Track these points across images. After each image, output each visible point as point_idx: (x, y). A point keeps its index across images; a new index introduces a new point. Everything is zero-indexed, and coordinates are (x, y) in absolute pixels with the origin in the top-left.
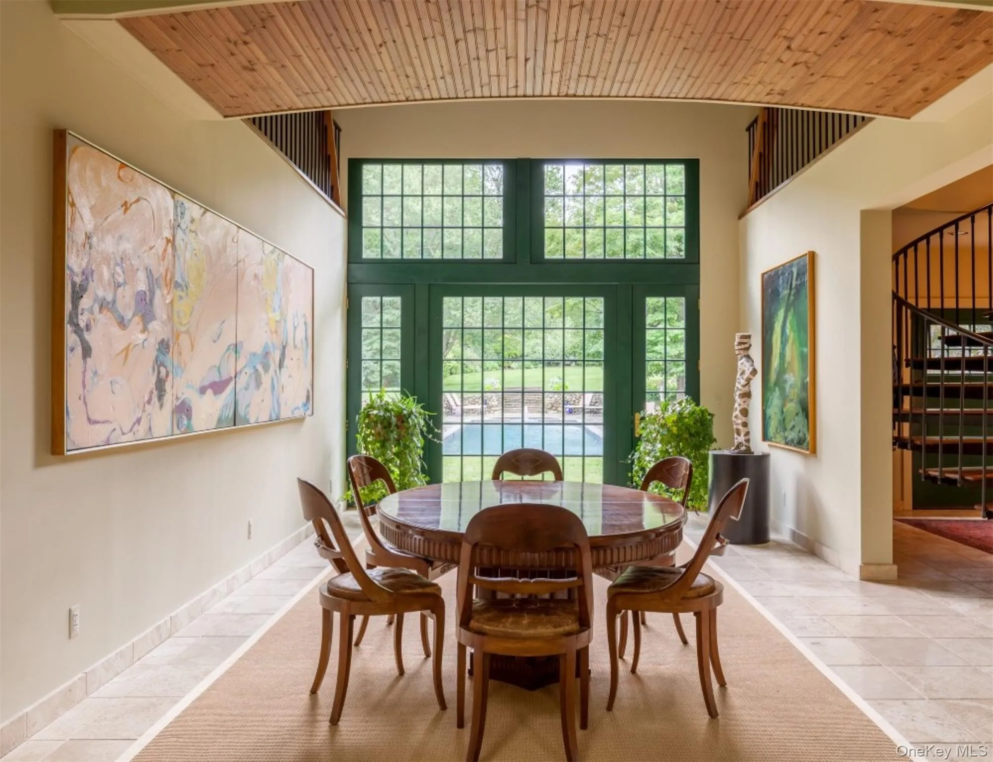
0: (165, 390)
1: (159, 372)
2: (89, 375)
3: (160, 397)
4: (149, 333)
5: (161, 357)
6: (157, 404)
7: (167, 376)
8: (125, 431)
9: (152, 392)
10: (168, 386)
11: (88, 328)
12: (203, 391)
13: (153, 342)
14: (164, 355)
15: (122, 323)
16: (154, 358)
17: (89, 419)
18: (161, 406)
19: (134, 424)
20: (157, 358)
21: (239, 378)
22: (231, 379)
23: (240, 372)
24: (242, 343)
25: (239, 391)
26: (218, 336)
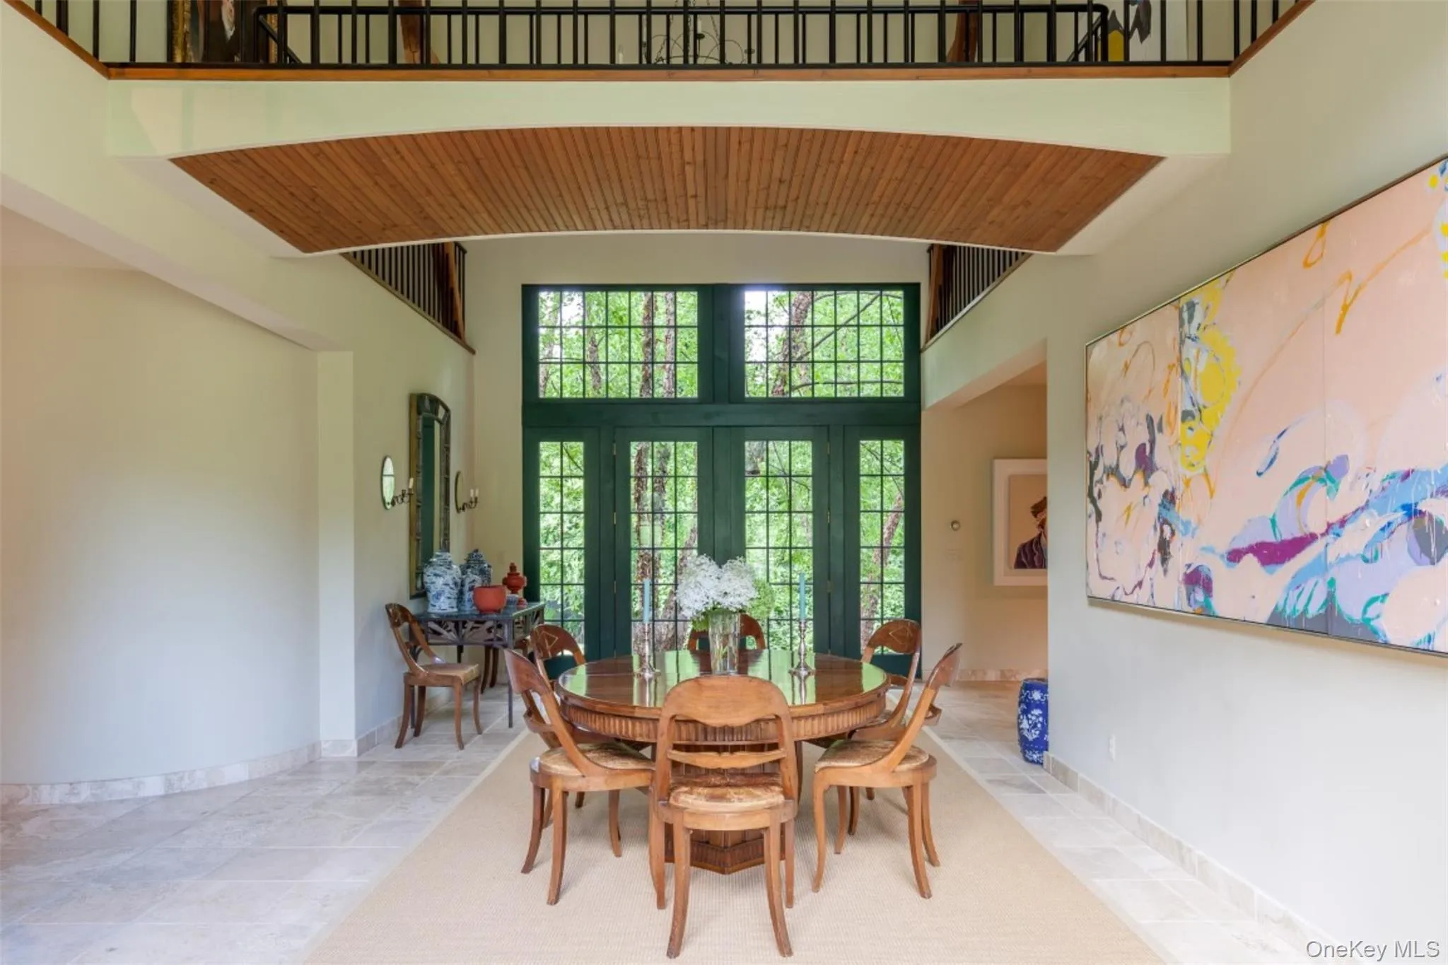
0: (1169, 553)
1: (1162, 531)
2: (1100, 535)
3: (1164, 560)
4: (1150, 487)
5: (1164, 512)
6: (1161, 569)
7: (1173, 533)
8: (1128, 592)
9: (1154, 554)
10: (1173, 549)
11: (1100, 495)
12: (1235, 556)
13: (1156, 498)
14: (1169, 510)
15: (1125, 483)
16: (1156, 515)
17: (1100, 575)
18: (1165, 571)
19: (1135, 587)
20: (1160, 514)
21: (1338, 535)
22: (1312, 538)
23: (1343, 523)
24: (1346, 457)
25: (1340, 561)
26: (1268, 462)
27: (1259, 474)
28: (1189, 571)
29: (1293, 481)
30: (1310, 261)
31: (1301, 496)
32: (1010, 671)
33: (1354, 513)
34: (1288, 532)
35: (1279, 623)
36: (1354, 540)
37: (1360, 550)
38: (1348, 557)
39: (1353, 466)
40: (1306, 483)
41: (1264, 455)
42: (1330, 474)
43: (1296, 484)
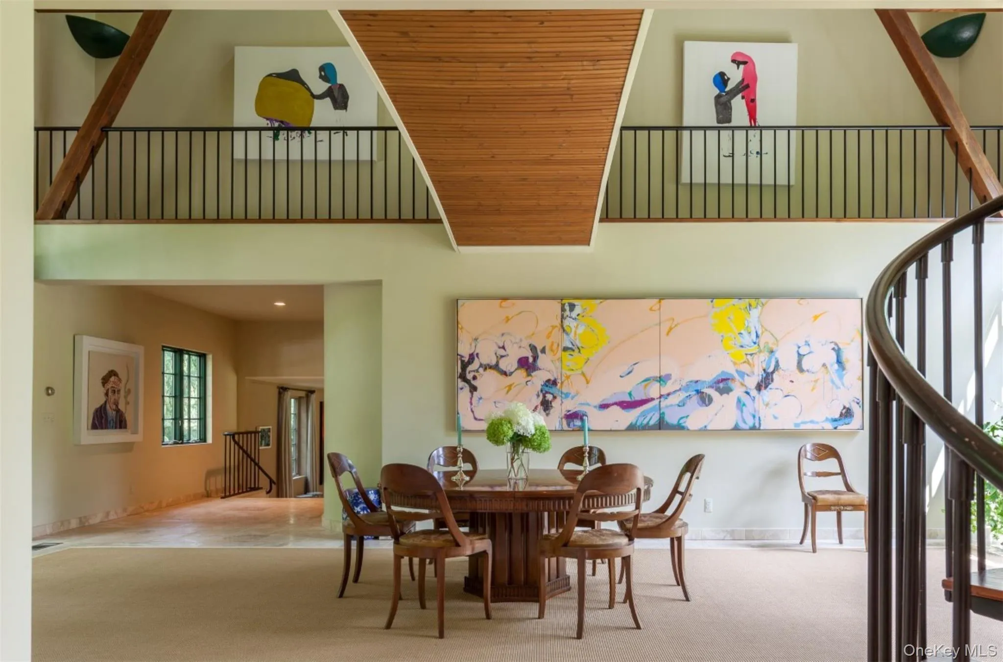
0: (551, 406)
1: (544, 397)
3: (547, 410)
4: (533, 377)
5: (546, 389)
6: (543, 413)
7: (554, 398)
9: (537, 406)
10: (554, 405)
12: (603, 407)
13: (539, 382)
14: (550, 388)
15: (506, 374)
16: (539, 390)
17: (475, 418)
18: (546, 414)
20: (542, 390)
21: (666, 398)
22: (653, 399)
23: (669, 395)
24: (671, 375)
25: (667, 407)
26: (627, 373)
27: (621, 377)
28: (568, 414)
29: (643, 380)
30: (653, 308)
31: (646, 386)
32: (85, 517)
33: (674, 392)
34: (637, 397)
35: (632, 428)
36: (674, 400)
37: (677, 402)
38: (671, 405)
39: (673, 377)
40: (649, 382)
41: (626, 369)
42: (662, 379)
43: (643, 381)
